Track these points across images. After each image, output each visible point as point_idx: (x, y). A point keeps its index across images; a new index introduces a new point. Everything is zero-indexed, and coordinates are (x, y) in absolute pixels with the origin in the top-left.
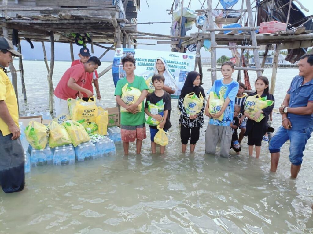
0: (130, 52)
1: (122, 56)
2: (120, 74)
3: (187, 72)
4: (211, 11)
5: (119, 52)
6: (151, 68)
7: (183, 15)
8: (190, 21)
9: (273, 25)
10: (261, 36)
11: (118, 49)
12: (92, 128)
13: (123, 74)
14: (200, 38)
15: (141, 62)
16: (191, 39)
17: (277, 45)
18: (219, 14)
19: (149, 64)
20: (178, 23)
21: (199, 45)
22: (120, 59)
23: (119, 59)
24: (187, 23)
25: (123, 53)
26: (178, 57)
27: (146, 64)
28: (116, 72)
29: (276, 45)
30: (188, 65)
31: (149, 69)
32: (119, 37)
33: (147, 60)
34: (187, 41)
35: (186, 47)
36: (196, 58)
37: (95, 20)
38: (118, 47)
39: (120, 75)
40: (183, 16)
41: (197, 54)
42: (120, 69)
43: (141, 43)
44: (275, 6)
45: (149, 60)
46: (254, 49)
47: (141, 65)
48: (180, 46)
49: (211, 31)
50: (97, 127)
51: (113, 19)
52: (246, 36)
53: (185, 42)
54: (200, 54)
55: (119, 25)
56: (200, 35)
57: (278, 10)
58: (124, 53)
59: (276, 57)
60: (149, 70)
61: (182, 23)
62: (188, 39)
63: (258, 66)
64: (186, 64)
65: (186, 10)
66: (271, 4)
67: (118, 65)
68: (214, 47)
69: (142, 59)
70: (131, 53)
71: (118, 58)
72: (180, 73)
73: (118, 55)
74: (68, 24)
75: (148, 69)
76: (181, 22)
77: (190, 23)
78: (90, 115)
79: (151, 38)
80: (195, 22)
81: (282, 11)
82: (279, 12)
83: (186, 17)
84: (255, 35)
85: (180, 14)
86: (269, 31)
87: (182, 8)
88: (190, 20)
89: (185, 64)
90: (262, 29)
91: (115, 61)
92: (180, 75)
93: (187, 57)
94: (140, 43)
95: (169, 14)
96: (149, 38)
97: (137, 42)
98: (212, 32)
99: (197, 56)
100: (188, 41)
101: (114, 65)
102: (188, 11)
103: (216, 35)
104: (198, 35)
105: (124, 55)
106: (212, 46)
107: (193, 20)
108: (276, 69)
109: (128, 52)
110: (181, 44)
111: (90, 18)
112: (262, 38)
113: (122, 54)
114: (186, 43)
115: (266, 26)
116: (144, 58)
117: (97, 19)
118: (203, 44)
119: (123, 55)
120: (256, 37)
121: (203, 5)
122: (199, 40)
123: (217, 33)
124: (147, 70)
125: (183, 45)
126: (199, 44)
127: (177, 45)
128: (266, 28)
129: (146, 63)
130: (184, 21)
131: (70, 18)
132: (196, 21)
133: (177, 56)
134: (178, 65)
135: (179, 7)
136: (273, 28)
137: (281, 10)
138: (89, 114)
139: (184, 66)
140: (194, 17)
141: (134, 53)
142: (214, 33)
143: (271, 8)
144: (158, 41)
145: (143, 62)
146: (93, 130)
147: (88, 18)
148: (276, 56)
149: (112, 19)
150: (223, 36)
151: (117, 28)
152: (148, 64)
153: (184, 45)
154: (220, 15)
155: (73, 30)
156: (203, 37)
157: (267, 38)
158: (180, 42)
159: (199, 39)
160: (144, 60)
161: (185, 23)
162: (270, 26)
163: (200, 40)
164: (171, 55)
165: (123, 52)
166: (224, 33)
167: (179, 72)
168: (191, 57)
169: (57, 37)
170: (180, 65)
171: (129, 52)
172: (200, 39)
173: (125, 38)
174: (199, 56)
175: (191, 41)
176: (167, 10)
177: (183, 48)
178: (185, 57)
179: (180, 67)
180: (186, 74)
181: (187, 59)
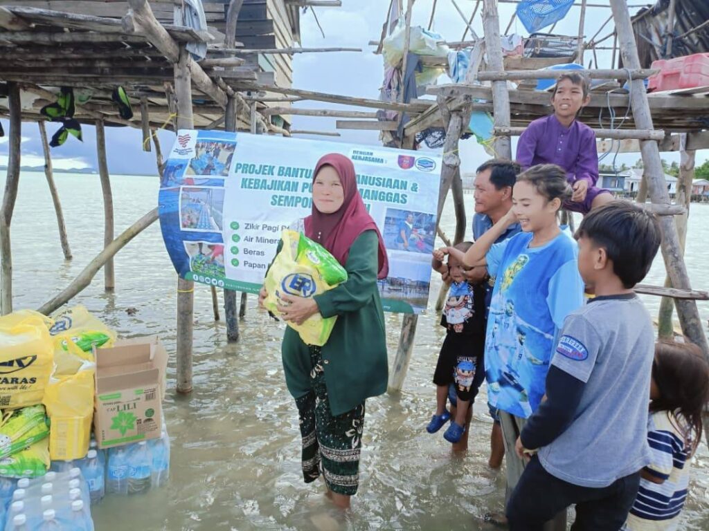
0: (220, 144)
1: (193, 155)
2: (183, 215)
3: (409, 212)
4: (493, 17)
5: (184, 140)
6: (287, 197)
7: (411, 48)
8: (429, 68)
9: (701, 65)
10: (665, 99)
11: (182, 132)
12: (14, 437)
13: (192, 217)
14: (459, 101)
15: (254, 176)
16: (431, 109)
17: (690, 134)
18: (515, 46)
19: (281, 183)
20: (396, 73)
21: (456, 125)
22: (186, 165)
23: (181, 166)
24: (421, 71)
25: (197, 146)
26: (382, 161)
27: (269, 183)
28: (171, 210)
29: (685, 134)
30: (416, 191)
31: (280, 200)
32: (185, 93)
33: (276, 171)
34: (419, 117)
35: (417, 139)
36: (445, 166)
37: (102, 33)
38: (182, 128)
39: (182, 220)
40: (409, 52)
41: (448, 154)
42: (182, 199)
43: (301, 130)
44: (676, 26)
45: (282, 171)
46: (643, 140)
47: (252, 185)
48: (401, 137)
49: (494, 81)
50: (43, 426)
51: (139, 17)
52: (612, 99)
53: (413, 120)
54: (456, 153)
55: (187, 52)
56: (458, 94)
57: (687, 38)
58: (200, 145)
59: (687, 171)
60: (279, 204)
61: (406, 72)
62: (423, 110)
63: (662, 198)
64: (409, 186)
65: (421, 35)
66: (664, 21)
67: (177, 186)
68: (506, 131)
69: (257, 168)
70: (224, 146)
71: (180, 163)
72: (386, 218)
73: (181, 152)
74: (21, 50)
75: (276, 201)
76: (404, 68)
77: (430, 72)
78: (15, 380)
79: (319, 113)
80: (444, 70)
81: (696, 41)
82: (689, 42)
83: (419, 55)
84: (646, 96)
85: (402, 45)
86: (685, 83)
87: (409, 29)
88: (431, 64)
89: (404, 185)
90: (660, 77)
91: (170, 172)
92: (386, 223)
93: (412, 162)
94: (298, 130)
95: (376, 53)
96: (315, 113)
97: (292, 128)
98: (499, 84)
99: (447, 162)
100: (423, 118)
101: (167, 186)
102: (424, 35)
103: (511, 94)
104: (452, 92)
105: (200, 153)
106: (497, 128)
107: (438, 62)
108: (688, 208)
109: (212, 143)
110: (404, 129)
111: (82, 27)
112: (667, 106)
113: (194, 149)
114: (415, 123)
115: (674, 71)
116: (263, 164)
117: (105, 28)
118: (468, 122)
119: (197, 153)
120: (647, 100)
121: (470, 23)
122: (453, 111)
123: (514, 86)
124: (272, 203)
125: (408, 132)
126: (454, 122)
127: (392, 133)
128: (676, 75)
129: (269, 179)
130: (415, 64)
131: (11, 23)
132: (448, 65)
133: (378, 160)
134: (380, 189)
135: (401, 26)
136: (700, 73)
137: (693, 36)
138: (9, 377)
139: (401, 192)
140: (443, 55)
141: (234, 147)
142: (506, 86)
143: (663, 33)
144: (338, 122)
145: (261, 177)
146: (23, 443)
147: (78, 27)
148: (688, 168)
149: (137, 20)
150: (533, 98)
151: (178, 62)
152: (276, 185)
153: (413, 131)
154: (515, 49)
155: (63, 77)
156: (468, 97)
157: (684, 104)
158: (401, 125)
159: (454, 106)
160: (263, 168)
161: (416, 69)
162: (687, 69)
163: (458, 111)
164: (359, 155)
165: (198, 142)
166: (535, 86)
167: (384, 216)
168: (427, 164)
169: (28, 100)
170: (387, 190)
171: (218, 142)
172: (459, 104)
173: (231, 107)
174: (453, 162)
175: (431, 116)
176: (371, 43)
177: (408, 140)
178: (406, 162)
179: (388, 198)
180: (406, 222)
181: (414, 168)
